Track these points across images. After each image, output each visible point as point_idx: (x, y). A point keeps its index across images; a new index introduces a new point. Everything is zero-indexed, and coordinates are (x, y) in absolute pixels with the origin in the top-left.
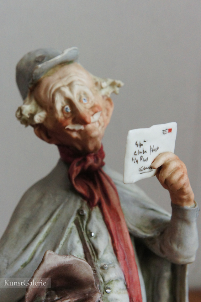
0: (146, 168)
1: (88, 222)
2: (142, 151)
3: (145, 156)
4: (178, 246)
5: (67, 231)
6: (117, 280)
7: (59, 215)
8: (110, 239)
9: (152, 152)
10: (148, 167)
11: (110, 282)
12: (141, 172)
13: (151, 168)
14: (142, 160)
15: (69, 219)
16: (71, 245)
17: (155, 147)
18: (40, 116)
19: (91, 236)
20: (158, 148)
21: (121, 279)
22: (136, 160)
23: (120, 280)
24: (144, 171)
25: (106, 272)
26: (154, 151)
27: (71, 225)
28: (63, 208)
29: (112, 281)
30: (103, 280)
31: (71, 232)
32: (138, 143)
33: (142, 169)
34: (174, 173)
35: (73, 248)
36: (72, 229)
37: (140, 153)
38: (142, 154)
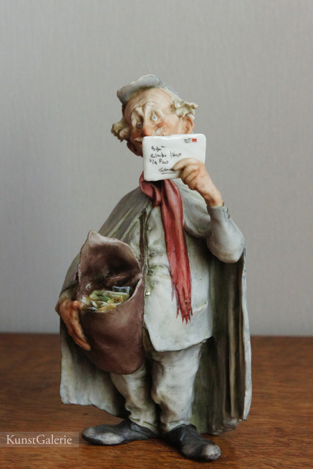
0: (168, 170)
1: (148, 218)
2: (161, 155)
3: (164, 159)
4: (215, 244)
5: (132, 224)
6: (161, 266)
7: (131, 212)
8: (163, 233)
9: (173, 156)
10: (169, 169)
11: (154, 267)
12: (162, 172)
13: (172, 170)
14: (161, 162)
15: (135, 215)
16: (132, 235)
17: (177, 153)
18: (125, 132)
19: (148, 229)
20: (180, 154)
21: (166, 266)
22: (154, 162)
23: (164, 267)
24: (165, 172)
25: (151, 259)
26: (175, 157)
27: (137, 219)
28: (135, 207)
29: (156, 266)
30: (148, 264)
31: (134, 225)
32: (155, 148)
33: (163, 170)
34: (190, 174)
35: (132, 237)
36: (136, 223)
37: (158, 156)
38: (161, 157)
